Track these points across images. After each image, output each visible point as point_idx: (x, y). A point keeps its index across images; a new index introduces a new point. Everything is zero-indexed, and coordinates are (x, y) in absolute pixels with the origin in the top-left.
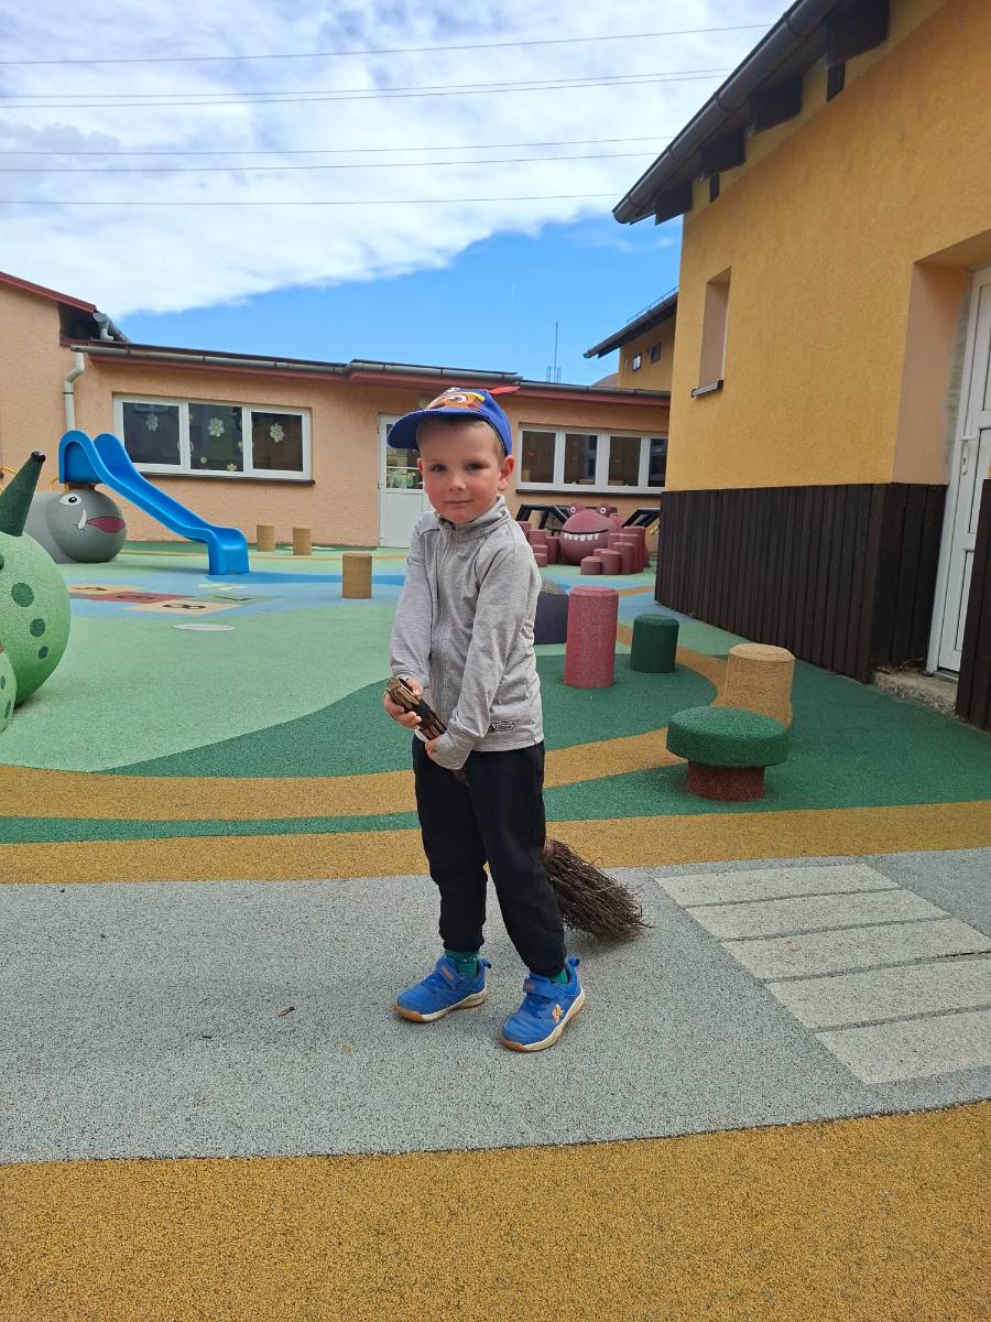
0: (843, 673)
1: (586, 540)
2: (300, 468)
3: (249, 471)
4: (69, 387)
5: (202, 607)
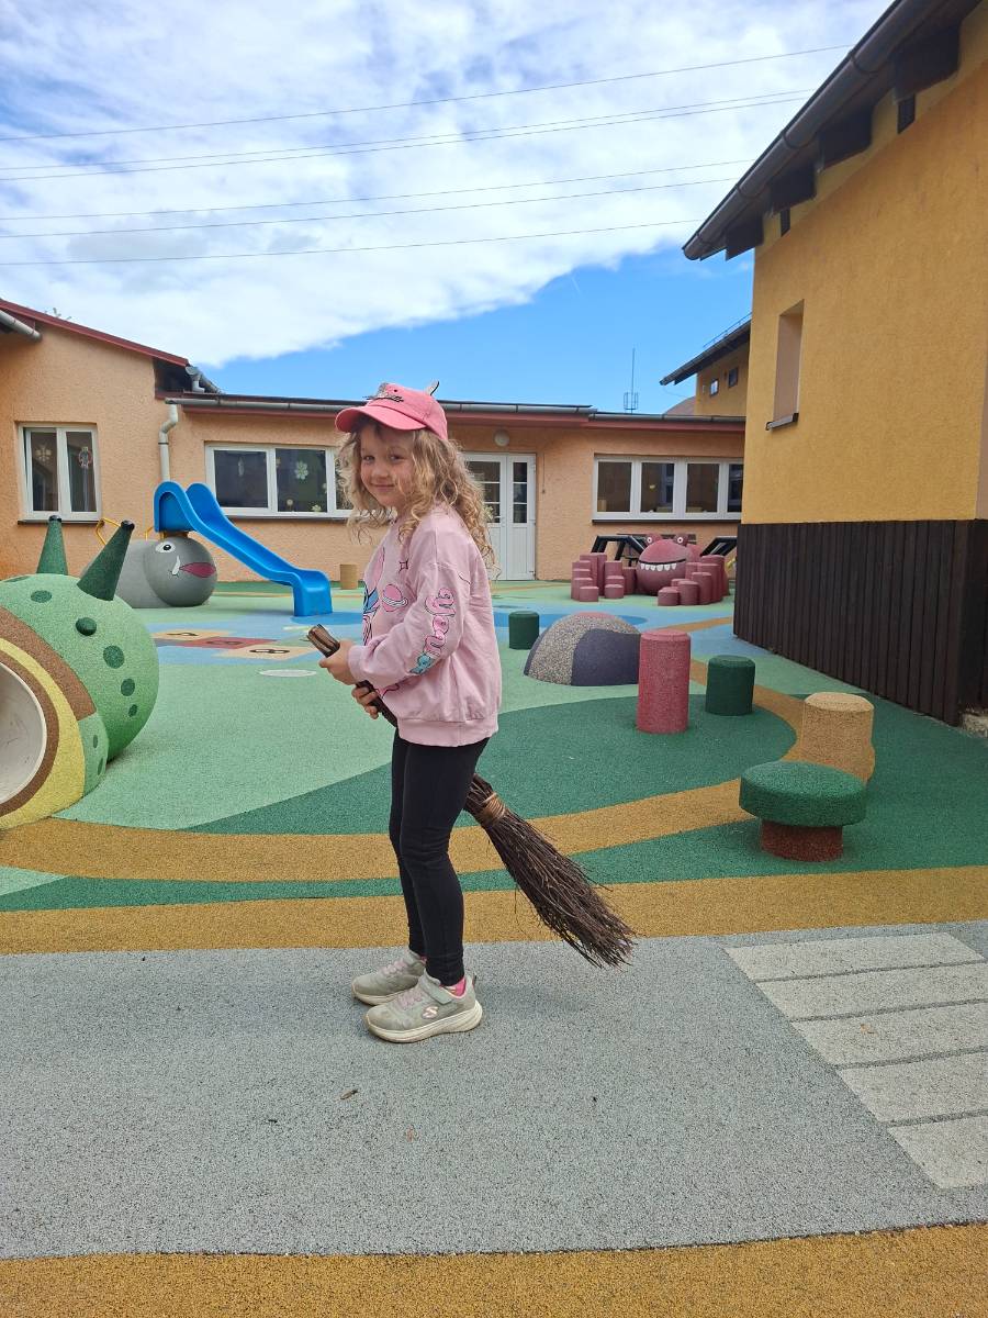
0: (929, 714)
1: (664, 570)
3: (333, 512)
4: (164, 438)
5: (286, 651)
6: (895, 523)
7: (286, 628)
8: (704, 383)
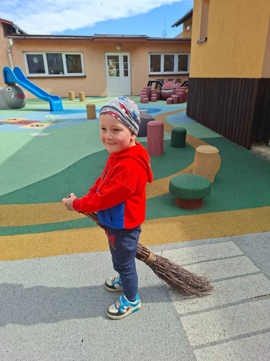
0: (241, 145)
1: (169, 92)
2: (81, 72)
3: (66, 74)
4: (9, 51)
5: (42, 126)
6: (235, 79)
7: (46, 116)
8: (185, 27)
